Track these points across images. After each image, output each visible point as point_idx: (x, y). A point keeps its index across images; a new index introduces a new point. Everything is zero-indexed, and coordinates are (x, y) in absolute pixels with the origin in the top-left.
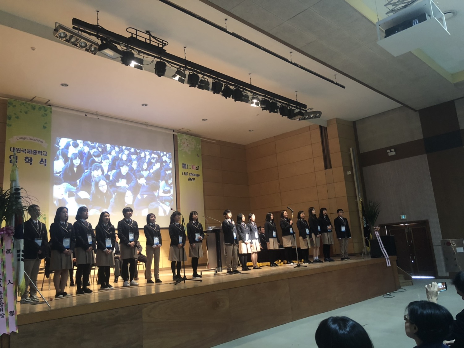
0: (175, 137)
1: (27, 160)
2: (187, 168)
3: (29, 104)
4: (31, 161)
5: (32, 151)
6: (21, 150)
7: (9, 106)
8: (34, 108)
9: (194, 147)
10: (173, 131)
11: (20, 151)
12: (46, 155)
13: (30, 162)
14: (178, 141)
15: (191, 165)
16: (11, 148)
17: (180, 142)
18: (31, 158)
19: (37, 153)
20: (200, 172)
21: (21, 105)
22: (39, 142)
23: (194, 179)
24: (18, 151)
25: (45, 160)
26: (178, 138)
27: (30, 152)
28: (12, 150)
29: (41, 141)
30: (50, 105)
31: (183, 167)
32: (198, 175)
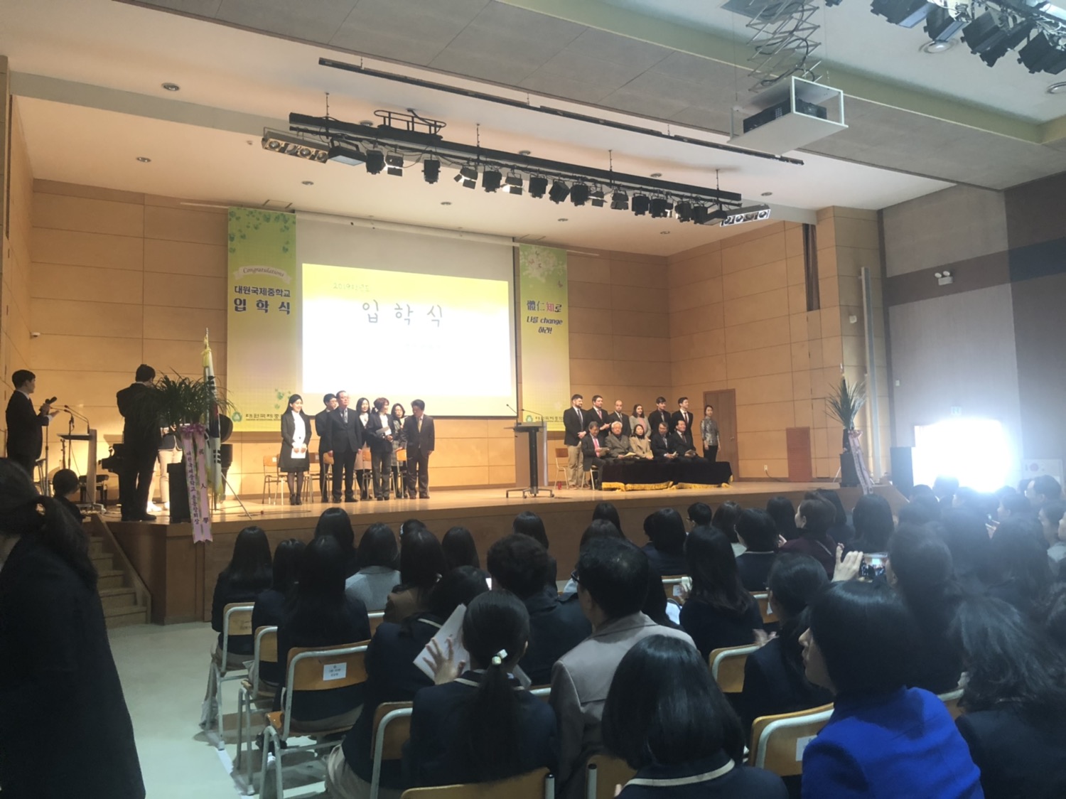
0: (515, 251)
1: (260, 305)
2: (536, 308)
3: (260, 213)
4: (266, 307)
5: (268, 290)
6: (251, 289)
7: (230, 220)
8: (268, 220)
9: (552, 269)
10: (512, 240)
11: (249, 291)
12: (288, 296)
13: (264, 308)
14: (520, 258)
15: (545, 304)
16: (236, 287)
17: (523, 260)
18: (266, 302)
19: (275, 294)
20: (564, 315)
21: (248, 215)
22: (277, 275)
23: (549, 330)
24: (247, 292)
25: (288, 304)
26: (521, 253)
27: (263, 291)
28: (238, 290)
29: (280, 274)
30: (293, 211)
31: (529, 308)
32: (559, 322)
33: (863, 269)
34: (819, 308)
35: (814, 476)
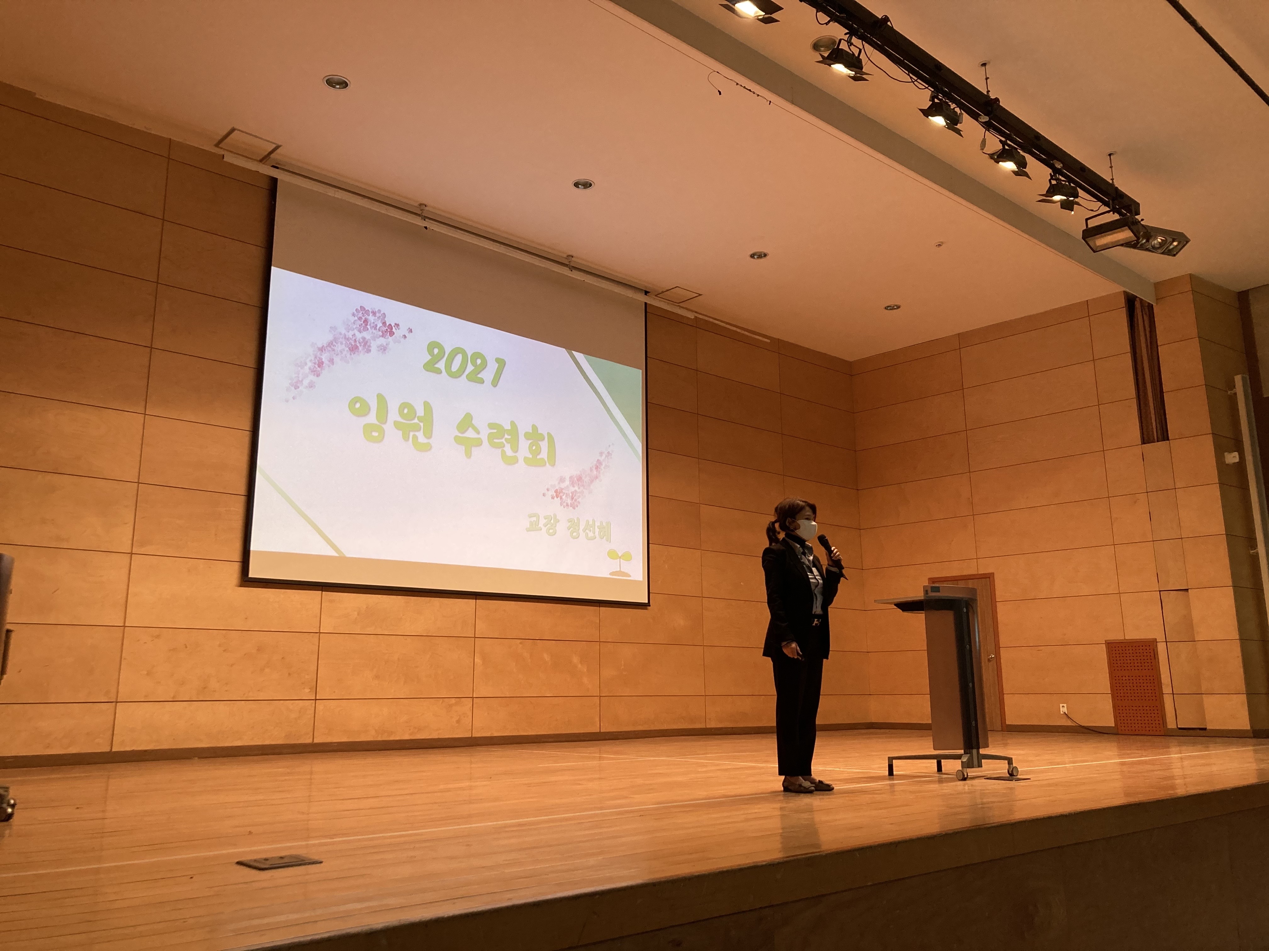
0: (650, 313)
10: (643, 292)
33: (1238, 379)
34: (1168, 439)
35: (1171, 724)
